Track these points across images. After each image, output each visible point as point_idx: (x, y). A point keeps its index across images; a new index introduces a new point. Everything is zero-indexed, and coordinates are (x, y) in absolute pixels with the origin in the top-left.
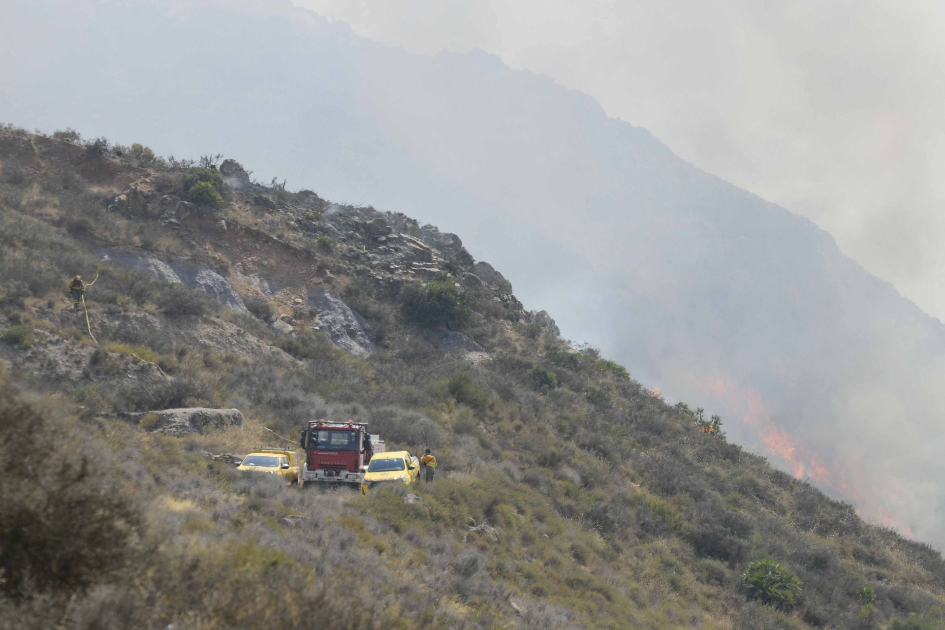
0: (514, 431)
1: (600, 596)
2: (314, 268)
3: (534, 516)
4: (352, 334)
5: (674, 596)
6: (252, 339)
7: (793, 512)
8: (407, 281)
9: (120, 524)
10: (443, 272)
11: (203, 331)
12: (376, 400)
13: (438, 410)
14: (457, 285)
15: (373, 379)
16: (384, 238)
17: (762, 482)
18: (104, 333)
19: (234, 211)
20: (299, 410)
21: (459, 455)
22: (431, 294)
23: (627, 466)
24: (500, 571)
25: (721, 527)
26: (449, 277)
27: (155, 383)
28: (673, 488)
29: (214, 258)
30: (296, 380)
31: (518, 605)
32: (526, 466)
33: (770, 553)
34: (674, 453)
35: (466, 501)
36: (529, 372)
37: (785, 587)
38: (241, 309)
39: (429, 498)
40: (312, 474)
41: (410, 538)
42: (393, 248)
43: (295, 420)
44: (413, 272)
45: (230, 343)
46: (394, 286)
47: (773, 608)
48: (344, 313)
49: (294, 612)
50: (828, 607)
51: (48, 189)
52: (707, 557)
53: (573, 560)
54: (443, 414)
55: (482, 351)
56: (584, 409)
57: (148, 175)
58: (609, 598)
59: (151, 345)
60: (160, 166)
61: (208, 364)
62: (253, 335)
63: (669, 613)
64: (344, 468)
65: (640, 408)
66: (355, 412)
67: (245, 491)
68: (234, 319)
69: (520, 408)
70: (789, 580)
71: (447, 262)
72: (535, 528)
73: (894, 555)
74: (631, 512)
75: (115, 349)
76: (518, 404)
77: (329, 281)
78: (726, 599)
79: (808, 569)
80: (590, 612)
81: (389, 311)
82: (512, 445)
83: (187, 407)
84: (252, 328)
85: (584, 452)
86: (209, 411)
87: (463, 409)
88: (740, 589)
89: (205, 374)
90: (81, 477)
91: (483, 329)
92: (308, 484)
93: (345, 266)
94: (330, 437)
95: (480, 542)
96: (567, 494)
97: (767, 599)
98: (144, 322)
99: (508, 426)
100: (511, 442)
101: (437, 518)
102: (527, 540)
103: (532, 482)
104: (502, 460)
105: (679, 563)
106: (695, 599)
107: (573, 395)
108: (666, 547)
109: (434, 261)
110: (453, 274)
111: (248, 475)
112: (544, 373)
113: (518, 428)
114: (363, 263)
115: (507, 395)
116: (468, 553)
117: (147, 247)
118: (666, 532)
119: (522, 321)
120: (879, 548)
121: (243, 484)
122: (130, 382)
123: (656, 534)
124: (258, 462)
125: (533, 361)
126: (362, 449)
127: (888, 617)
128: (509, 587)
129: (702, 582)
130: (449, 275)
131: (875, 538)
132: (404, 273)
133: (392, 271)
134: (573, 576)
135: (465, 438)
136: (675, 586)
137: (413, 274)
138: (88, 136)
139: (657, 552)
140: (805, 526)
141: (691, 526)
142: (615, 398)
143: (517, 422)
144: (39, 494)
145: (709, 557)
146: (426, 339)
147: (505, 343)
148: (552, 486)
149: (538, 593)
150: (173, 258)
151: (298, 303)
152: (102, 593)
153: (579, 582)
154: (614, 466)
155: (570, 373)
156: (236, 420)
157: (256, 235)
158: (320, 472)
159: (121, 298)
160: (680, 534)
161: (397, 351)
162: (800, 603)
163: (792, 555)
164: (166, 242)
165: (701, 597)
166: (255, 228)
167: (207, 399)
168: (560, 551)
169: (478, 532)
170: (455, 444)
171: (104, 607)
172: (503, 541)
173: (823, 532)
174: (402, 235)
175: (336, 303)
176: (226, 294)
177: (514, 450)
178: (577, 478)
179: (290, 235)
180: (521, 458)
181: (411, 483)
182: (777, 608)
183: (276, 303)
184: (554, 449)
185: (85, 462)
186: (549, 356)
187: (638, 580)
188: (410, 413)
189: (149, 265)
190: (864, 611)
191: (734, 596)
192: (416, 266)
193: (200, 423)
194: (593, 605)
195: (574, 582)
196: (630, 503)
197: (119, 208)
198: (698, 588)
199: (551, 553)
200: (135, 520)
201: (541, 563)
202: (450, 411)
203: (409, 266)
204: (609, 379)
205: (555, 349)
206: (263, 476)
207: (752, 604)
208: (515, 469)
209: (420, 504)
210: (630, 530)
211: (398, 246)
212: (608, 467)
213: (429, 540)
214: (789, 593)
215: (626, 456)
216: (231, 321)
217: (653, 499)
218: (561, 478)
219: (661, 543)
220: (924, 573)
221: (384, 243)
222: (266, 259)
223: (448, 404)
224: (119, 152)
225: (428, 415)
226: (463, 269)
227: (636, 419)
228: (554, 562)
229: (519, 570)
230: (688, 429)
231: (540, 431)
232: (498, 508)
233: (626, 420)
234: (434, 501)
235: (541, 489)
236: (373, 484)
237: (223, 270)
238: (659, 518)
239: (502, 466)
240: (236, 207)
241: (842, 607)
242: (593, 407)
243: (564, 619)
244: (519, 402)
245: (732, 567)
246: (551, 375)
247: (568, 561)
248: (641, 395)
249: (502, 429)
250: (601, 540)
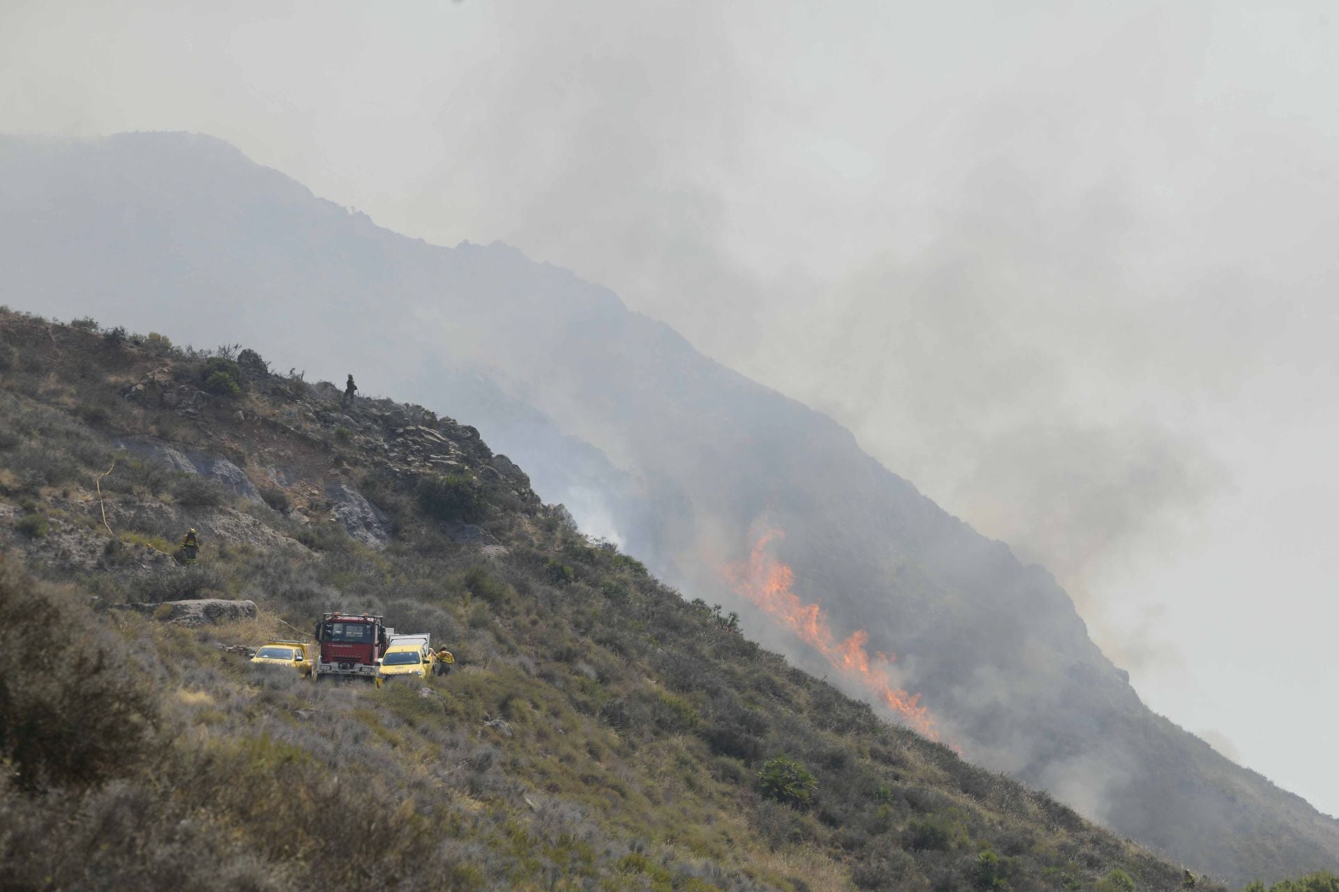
0: (530, 626)
1: (615, 793)
2: (331, 459)
3: (549, 711)
4: (368, 526)
5: (689, 794)
6: (268, 530)
7: (810, 711)
8: (424, 473)
9: (135, 718)
10: (461, 465)
11: (219, 522)
12: (392, 593)
13: (454, 603)
14: (474, 478)
15: (389, 572)
16: (401, 430)
17: (779, 680)
18: (119, 522)
19: (251, 401)
20: (313, 602)
21: (475, 649)
22: (448, 486)
23: (644, 663)
24: (514, 767)
25: (737, 725)
26: (467, 470)
27: (170, 574)
28: (689, 685)
29: (231, 449)
30: (311, 572)
31: (532, 801)
32: (542, 661)
33: (787, 752)
34: (691, 649)
35: (481, 695)
36: (546, 566)
37: (801, 786)
38: (257, 501)
39: (444, 692)
40: (326, 667)
41: (424, 732)
42: (410, 440)
43: (310, 612)
44: (430, 465)
45: (246, 534)
46: (411, 479)
47: (789, 807)
48: (361, 505)
49: (308, 807)
50: (844, 807)
51: (65, 378)
52: (722, 755)
53: (588, 756)
54: (460, 608)
55: (498, 544)
56: (600, 604)
57: (166, 365)
58: (623, 795)
59: (166, 535)
60: (177, 356)
61: (223, 556)
62: (269, 526)
63: (684, 811)
64: (358, 661)
65: (657, 603)
66: (370, 605)
67: (259, 683)
68: (250, 510)
69: (536, 603)
70: (806, 778)
71: (465, 455)
72: (550, 724)
73: (911, 755)
74: (647, 709)
75: (130, 539)
76: (534, 599)
77: (345, 472)
78: (742, 797)
79: (824, 768)
80: (604, 809)
81: (406, 502)
82: (528, 640)
83: (201, 598)
84: (270, 520)
85: (600, 648)
86: (224, 603)
87: (479, 602)
88: (756, 788)
89: (219, 565)
90: (98, 669)
91: (500, 522)
92: (322, 676)
93: (362, 458)
94: (344, 630)
95: (495, 737)
96: (583, 689)
97: (783, 798)
98: (159, 512)
99: (524, 621)
100: (527, 637)
101: (452, 713)
102: (541, 735)
103: (548, 677)
104: (518, 654)
105: (694, 761)
106: (710, 797)
107: (589, 590)
108: (682, 744)
109: (452, 454)
110: (471, 467)
111: (261, 667)
112: (562, 568)
113: (534, 623)
114: (380, 454)
115: (523, 590)
116: (482, 748)
117: (164, 437)
118: (683, 729)
119: (540, 515)
120: (895, 747)
121: (256, 676)
122: (145, 572)
123: (672, 731)
124: (272, 654)
125: (550, 556)
126: (376, 642)
127: (904, 817)
128: (524, 783)
129: (717, 780)
130: (466, 468)
131: (892, 738)
132: (422, 466)
133: (409, 464)
134: (587, 772)
135: (480, 632)
136: (690, 784)
137: (430, 467)
138: (106, 324)
139: (672, 749)
140: (823, 725)
141: (707, 723)
142: (632, 592)
143: (533, 616)
144: (55, 688)
145: (725, 755)
146: (443, 532)
147: (522, 537)
148: (567, 681)
149: (553, 789)
150: (190, 448)
151: (315, 494)
152: (116, 788)
153: (595, 778)
154: (630, 661)
155: (587, 567)
156: (251, 612)
157: (272, 425)
158: (335, 665)
159: (137, 489)
160: (696, 732)
161: (413, 543)
162: (816, 803)
163: (808, 754)
164: (182, 432)
165: (716, 796)
166: (272, 419)
167: (222, 591)
168: (576, 747)
169: (492, 727)
170: (471, 637)
171: (119, 802)
172: (517, 736)
173: (840, 731)
174: (420, 427)
175: (353, 495)
176: (241, 485)
177: (530, 645)
178: (593, 674)
179: (308, 426)
180: (537, 653)
181: (425, 677)
182: (793, 807)
183: (293, 495)
184: (570, 644)
185: (101, 654)
186: (566, 550)
187: (652, 776)
188: (426, 606)
189: (165, 455)
190: (881, 812)
191: (750, 794)
192: (433, 458)
193: (212, 614)
194: (607, 802)
195: (590, 778)
196: (644, 699)
197: (136, 398)
198: (712, 786)
199: (566, 749)
200: (150, 714)
201: (556, 760)
202: (466, 605)
203: (427, 459)
204: (626, 575)
205: (573, 543)
206: (277, 668)
207: (767, 802)
208: (530, 664)
209: (434, 698)
210: (645, 727)
211: (416, 438)
212: (624, 663)
213: (444, 735)
214: (805, 793)
215: (642, 652)
216: (247, 512)
217: (669, 696)
218: (577, 673)
219: (677, 740)
220: (940, 773)
221: (401, 435)
222: (283, 450)
223: (463, 597)
224: (136, 341)
225: (444, 608)
226: (481, 462)
227: (653, 615)
228: (569, 759)
229: (534, 766)
230: (705, 625)
231: (556, 625)
232: (514, 703)
233: (643, 615)
234: (449, 696)
235: (557, 683)
236: (388, 677)
237: (240, 460)
238: (675, 715)
239: (517, 661)
240: (254, 398)
241: (858, 807)
242: (609, 603)
243: (579, 815)
244: (537, 597)
245: (747, 765)
246: (569, 569)
247: (582, 757)
248: (658, 591)
249: (518, 624)
250: (616, 736)
